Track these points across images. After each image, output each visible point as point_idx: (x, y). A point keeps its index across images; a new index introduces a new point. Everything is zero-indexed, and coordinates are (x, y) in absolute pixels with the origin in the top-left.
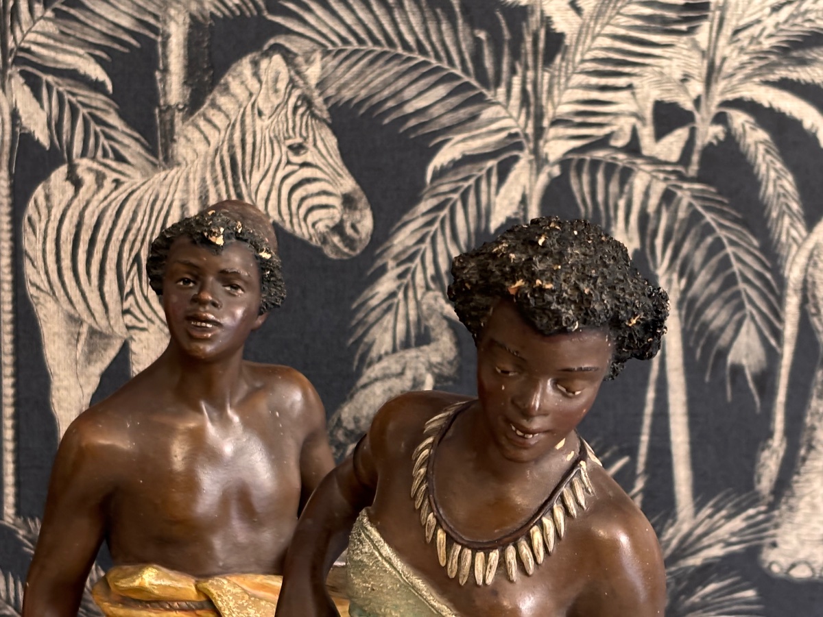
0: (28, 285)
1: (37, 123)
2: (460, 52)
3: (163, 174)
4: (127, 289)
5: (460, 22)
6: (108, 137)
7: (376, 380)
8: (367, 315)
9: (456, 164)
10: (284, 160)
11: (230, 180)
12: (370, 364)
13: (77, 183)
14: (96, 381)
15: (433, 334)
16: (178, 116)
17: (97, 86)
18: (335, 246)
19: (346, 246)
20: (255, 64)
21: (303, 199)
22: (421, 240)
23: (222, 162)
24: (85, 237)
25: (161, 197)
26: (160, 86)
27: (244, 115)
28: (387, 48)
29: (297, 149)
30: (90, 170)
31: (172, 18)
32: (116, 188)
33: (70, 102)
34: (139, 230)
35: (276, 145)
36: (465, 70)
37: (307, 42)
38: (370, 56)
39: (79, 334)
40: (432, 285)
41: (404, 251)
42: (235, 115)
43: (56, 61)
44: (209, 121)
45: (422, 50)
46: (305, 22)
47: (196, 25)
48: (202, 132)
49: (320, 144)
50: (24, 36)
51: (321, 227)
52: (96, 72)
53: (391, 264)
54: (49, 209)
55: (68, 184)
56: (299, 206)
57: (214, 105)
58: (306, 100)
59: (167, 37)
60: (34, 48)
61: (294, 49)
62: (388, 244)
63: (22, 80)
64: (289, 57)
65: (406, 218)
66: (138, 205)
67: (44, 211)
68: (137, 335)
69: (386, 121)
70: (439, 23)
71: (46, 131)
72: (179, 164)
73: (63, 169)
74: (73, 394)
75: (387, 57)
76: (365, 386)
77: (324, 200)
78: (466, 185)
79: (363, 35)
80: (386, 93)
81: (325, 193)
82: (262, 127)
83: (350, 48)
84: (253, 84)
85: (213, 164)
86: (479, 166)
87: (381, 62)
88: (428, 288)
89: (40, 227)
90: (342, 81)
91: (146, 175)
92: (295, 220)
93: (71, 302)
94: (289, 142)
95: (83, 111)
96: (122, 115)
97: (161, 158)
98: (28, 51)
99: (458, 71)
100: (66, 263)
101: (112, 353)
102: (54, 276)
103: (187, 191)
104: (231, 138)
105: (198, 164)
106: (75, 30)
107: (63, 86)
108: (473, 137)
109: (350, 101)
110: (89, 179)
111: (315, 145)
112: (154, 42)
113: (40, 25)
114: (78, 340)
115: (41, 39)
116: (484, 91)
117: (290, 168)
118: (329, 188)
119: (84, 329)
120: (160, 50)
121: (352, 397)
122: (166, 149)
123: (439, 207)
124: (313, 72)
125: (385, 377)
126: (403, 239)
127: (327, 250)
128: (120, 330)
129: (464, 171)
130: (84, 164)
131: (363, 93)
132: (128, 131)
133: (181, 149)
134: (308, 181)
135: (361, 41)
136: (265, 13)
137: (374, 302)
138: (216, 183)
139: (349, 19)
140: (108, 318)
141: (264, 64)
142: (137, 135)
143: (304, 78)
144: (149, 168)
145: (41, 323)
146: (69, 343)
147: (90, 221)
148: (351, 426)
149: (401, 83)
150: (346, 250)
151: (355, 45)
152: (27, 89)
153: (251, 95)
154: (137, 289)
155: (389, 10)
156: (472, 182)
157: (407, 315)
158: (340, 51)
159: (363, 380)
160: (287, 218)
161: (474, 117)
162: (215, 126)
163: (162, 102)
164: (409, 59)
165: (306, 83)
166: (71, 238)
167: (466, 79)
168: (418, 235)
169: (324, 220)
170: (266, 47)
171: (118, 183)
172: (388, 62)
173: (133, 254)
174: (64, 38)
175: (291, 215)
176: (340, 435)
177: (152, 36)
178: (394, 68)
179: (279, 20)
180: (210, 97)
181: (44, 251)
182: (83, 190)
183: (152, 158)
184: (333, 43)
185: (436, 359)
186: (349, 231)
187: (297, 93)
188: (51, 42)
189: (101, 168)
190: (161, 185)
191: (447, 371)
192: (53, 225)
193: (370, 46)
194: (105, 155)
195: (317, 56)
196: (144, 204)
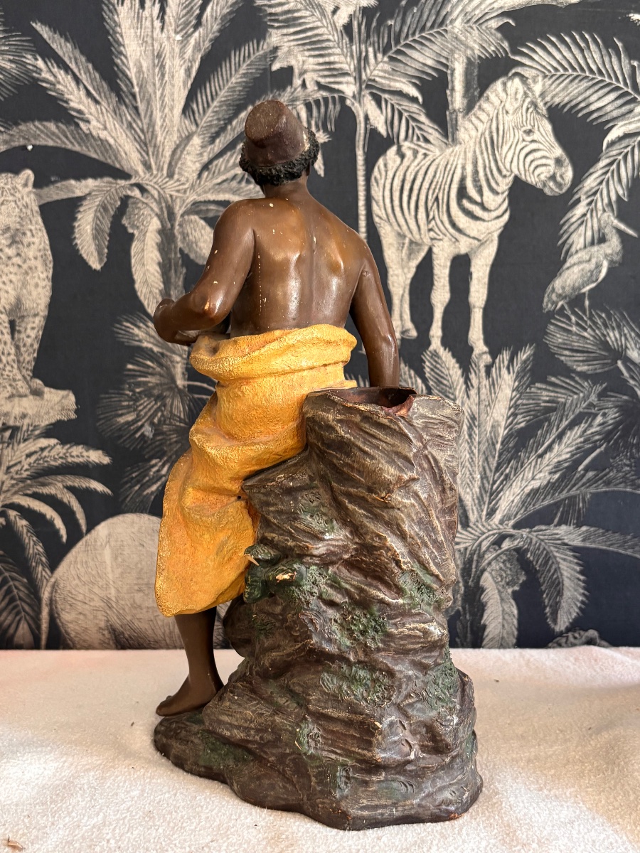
0: (374, 216)
1: (379, 122)
2: (623, 74)
3: (451, 149)
4: (431, 217)
5: (622, 56)
6: (420, 129)
7: (574, 264)
8: (569, 227)
9: (620, 139)
10: (521, 139)
11: (490, 151)
12: (572, 255)
13: (402, 156)
14: (413, 270)
15: (607, 237)
16: (460, 116)
17: (414, 100)
18: (550, 188)
19: (557, 187)
20: (504, 84)
21: (532, 161)
22: (601, 183)
23: (485, 141)
24: (407, 187)
25: (450, 163)
26: (449, 98)
27: (497, 114)
28: (580, 73)
29: (529, 132)
30: (409, 148)
31: (455, 59)
32: (424, 158)
33: (398, 110)
34: (437, 182)
35: (516, 131)
36: (626, 84)
37: (534, 71)
38: (571, 78)
39: (404, 244)
40: (606, 209)
41: (590, 190)
42: (493, 113)
43: (390, 86)
44: (478, 118)
45: (600, 73)
46: (533, 59)
47: (470, 63)
48: (473, 124)
49: (541, 129)
50: (371, 72)
51: (543, 177)
52: (414, 92)
53: (583, 197)
54: (386, 171)
55: (397, 156)
56: (530, 165)
57: (480, 108)
58: (534, 104)
59: (453, 70)
60: (377, 79)
61: (526, 75)
62: (580, 186)
63: (370, 98)
64: (523, 79)
65: (591, 170)
66: (437, 168)
67: (383, 173)
68: (437, 243)
69: (580, 115)
70: (610, 57)
71: (385, 127)
72: (460, 143)
73: (394, 148)
74: (400, 278)
75: (580, 78)
76: (568, 268)
77: (544, 161)
78: (626, 151)
79: (566, 66)
80: (580, 99)
81: (544, 157)
82: (509, 121)
83: (559, 74)
84: (503, 95)
85: (480, 142)
86: (633, 140)
87: (577, 81)
88: (604, 211)
89: (381, 182)
90: (554, 93)
91: (442, 150)
92: (528, 174)
93: (399, 225)
94: (524, 129)
95: (405, 114)
96: (428, 115)
97: (450, 140)
98: (374, 80)
99: (622, 85)
100: (396, 203)
101: (423, 254)
102: (389, 210)
103: (465, 159)
104: (490, 128)
105: (472, 144)
106: (400, 67)
107: (394, 100)
108: (630, 123)
109: (559, 104)
110: (409, 154)
111: (539, 130)
112: (446, 73)
113: (381, 65)
114: (403, 247)
115: (381, 74)
116: (636, 96)
117: (524, 144)
118: (547, 155)
119: (407, 241)
120: (449, 78)
121: (560, 274)
122: (453, 134)
123: (611, 164)
124: (538, 88)
125: (580, 263)
126: (590, 183)
127: (547, 191)
128: (427, 240)
129: (624, 143)
130: (406, 145)
131: (566, 100)
132: (431, 125)
133: (462, 134)
134: (534, 150)
135: (565, 69)
136: (510, 55)
137: (573, 220)
138: (482, 153)
139: (558, 56)
140: (420, 234)
141: (509, 84)
142: (436, 127)
143: (532, 91)
144: (444, 145)
145: (382, 238)
146: (398, 249)
147: (409, 178)
148: (560, 291)
149: (588, 93)
150: (557, 190)
151: (562, 71)
152: (373, 103)
153: (502, 102)
154: (437, 216)
155: (582, 50)
156: (629, 149)
157: (592, 227)
158: (553, 76)
159: (567, 265)
160: (523, 172)
161: (631, 111)
162: (481, 121)
163: (450, 107)
164: (593, 79)
165: (533, 95)
166: (399, 188)
167: (626, 89)
168: (599, 180)
169: (544, 173)
170: (510, 74)
171: (425, 155)
172: (581, 81)
173: (435, 195)
174: (394, 73)
175: (525, 170)
176: (554, 297)
177: (445, 70)
178: (585, 84)
179: (517, 58)
180: (478, 104)
181: (383, 197)
182: (406, 160)
183: (445, 141)
184: (549, 71)
185: (609, 251)
186: (559, 179)
187: (528, 100)
188: (387, 75)
189: (416, 147)
190: (450, 155)
191: (616, 258)
192: (389, 181)
193: (570, 71)
194: (418, 139)
195: (540, 78)
196: (440, 166)
